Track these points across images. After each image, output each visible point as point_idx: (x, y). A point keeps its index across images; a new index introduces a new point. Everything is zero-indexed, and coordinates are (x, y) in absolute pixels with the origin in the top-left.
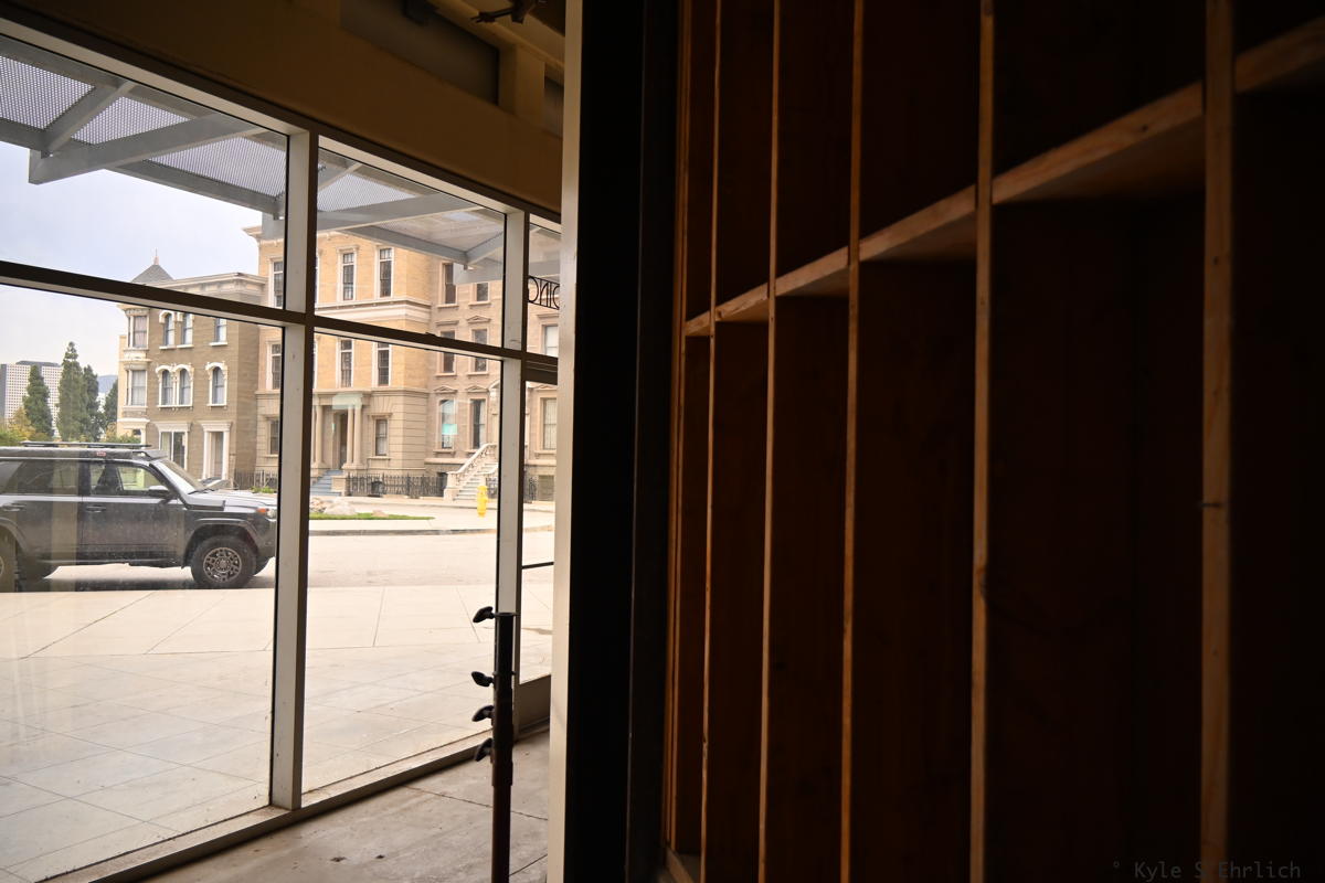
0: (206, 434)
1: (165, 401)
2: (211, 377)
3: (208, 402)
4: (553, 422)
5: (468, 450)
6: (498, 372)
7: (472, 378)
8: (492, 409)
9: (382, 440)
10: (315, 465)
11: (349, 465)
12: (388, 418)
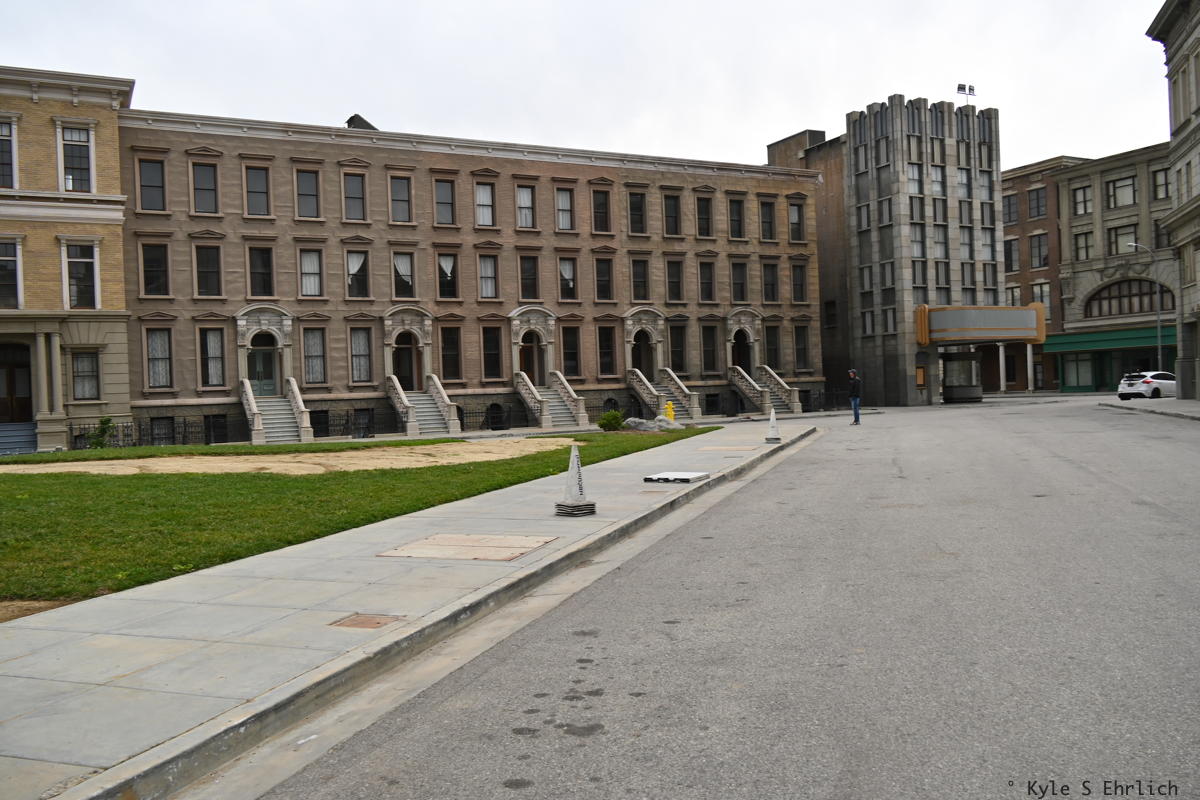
4: (316, 354)
5: (201, 388)
6: (241, 297)
7: (200, 303)
8: (236, 340)
9: (84, 379)
11: (48, 414)
12: (102, 351)
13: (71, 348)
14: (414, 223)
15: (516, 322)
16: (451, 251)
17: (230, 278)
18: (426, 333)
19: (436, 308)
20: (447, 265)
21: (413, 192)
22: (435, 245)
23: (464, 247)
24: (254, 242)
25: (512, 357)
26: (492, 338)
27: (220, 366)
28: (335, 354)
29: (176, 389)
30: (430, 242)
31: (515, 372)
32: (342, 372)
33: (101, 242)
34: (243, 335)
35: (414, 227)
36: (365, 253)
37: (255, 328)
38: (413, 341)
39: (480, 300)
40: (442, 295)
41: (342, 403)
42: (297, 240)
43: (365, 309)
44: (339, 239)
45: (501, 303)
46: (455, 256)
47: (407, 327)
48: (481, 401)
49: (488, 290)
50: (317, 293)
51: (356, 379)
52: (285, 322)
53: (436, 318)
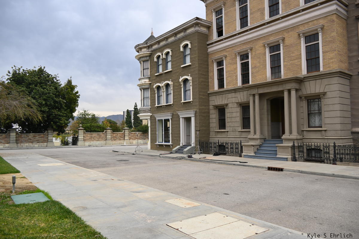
0: (181, 119)
1: (159, 103)
2: (182, 86)
3: (181, 101)
9: (315, 115)
10: (257, 136)
11: (288, 136)
12: (322, 97)
13: (305, 97)
33: (322, 28)
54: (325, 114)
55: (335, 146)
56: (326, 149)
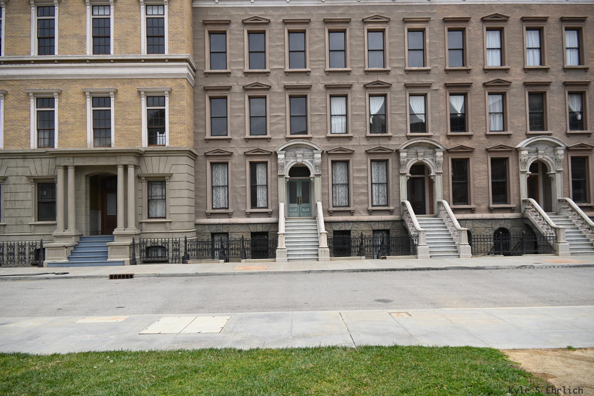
4: (342, 183)
5: (249, 210)
6: (282, 136)
7: (250, 142)
8: (277, 171)
9: (156, 202)
10: (70, 232)
11: (122, 230)
12: (168, 180)
13: (146, 177)
14: (428, 68)
15: (525, 153)
16: (461, 90)
17: (274, 121)
18: (437, 164)
19: (447, 141)
20: (457, 104)
21: (427, 41)
22: (447, 86)
23: (474, 86)
24: (293, 91)
25: (519, 185)
26: (500, 168)
27: (265, 192)
28: (357, 182)
29: (230, 210)
30: (442, 84)
31: (522, 199)
32: (363, 198)
33: (170, 92)
34: (283, 167)
35: (428, 71)
36: (385, 96)
37: (292, 160)
38: (426, 172)
39: (488, 133)
40: (452, 130)
41: (362, 224)
42: (327, 87)
43: (384, 144)
44: (362, 85)
45: (509, 136)
46: (465, 95)
47: (420, 159)
48: (489, 225)
49: (496, 124)
50: (344, 132)
51: (375, 204)
52: (316, 156)
53: (447, 150)
54: (170, 202)
55: (186, 242)
56: (176, 245)
